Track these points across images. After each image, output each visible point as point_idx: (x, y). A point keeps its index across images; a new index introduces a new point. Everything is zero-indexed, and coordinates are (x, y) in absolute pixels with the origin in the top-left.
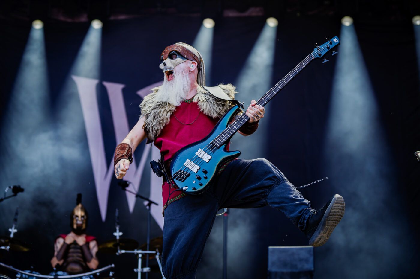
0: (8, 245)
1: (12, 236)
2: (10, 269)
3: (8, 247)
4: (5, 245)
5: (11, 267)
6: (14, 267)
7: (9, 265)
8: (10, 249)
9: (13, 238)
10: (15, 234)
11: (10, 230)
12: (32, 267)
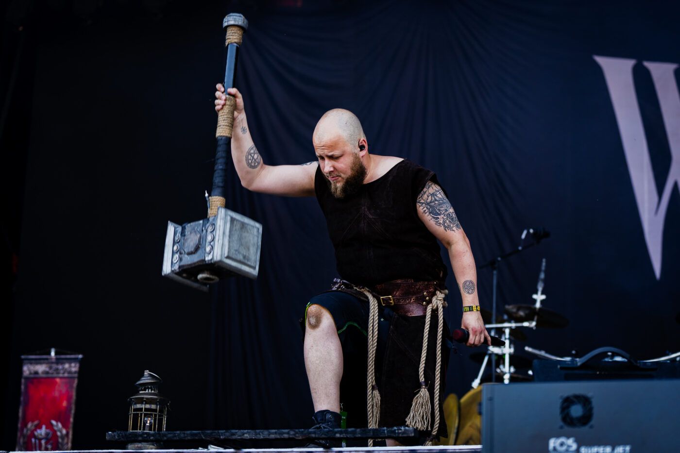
0: (532, 320)
1: (538, 305)
2: (540, 355)
3: (534, 324)
4: (529, 319)
5: (543, 353)
6: (547, 352)
7: (540, 349)
8: (536, 326)
9: (540, 309)
10: (542, 302)
11: (535, 296)
12: (574, 352)
